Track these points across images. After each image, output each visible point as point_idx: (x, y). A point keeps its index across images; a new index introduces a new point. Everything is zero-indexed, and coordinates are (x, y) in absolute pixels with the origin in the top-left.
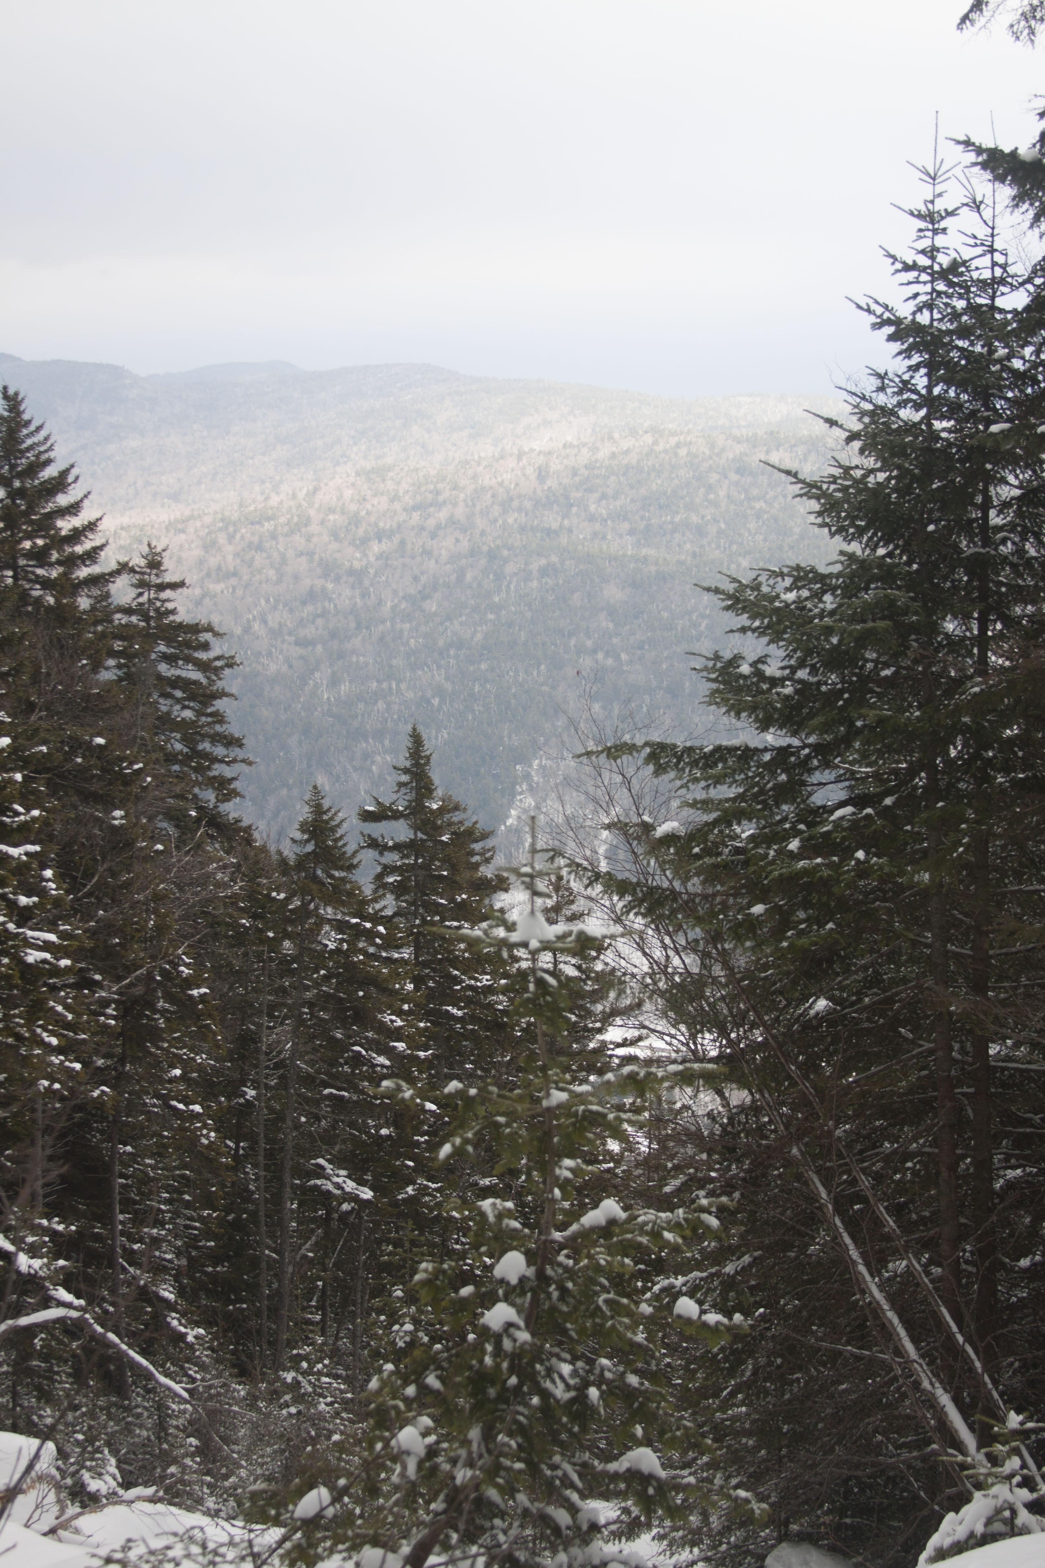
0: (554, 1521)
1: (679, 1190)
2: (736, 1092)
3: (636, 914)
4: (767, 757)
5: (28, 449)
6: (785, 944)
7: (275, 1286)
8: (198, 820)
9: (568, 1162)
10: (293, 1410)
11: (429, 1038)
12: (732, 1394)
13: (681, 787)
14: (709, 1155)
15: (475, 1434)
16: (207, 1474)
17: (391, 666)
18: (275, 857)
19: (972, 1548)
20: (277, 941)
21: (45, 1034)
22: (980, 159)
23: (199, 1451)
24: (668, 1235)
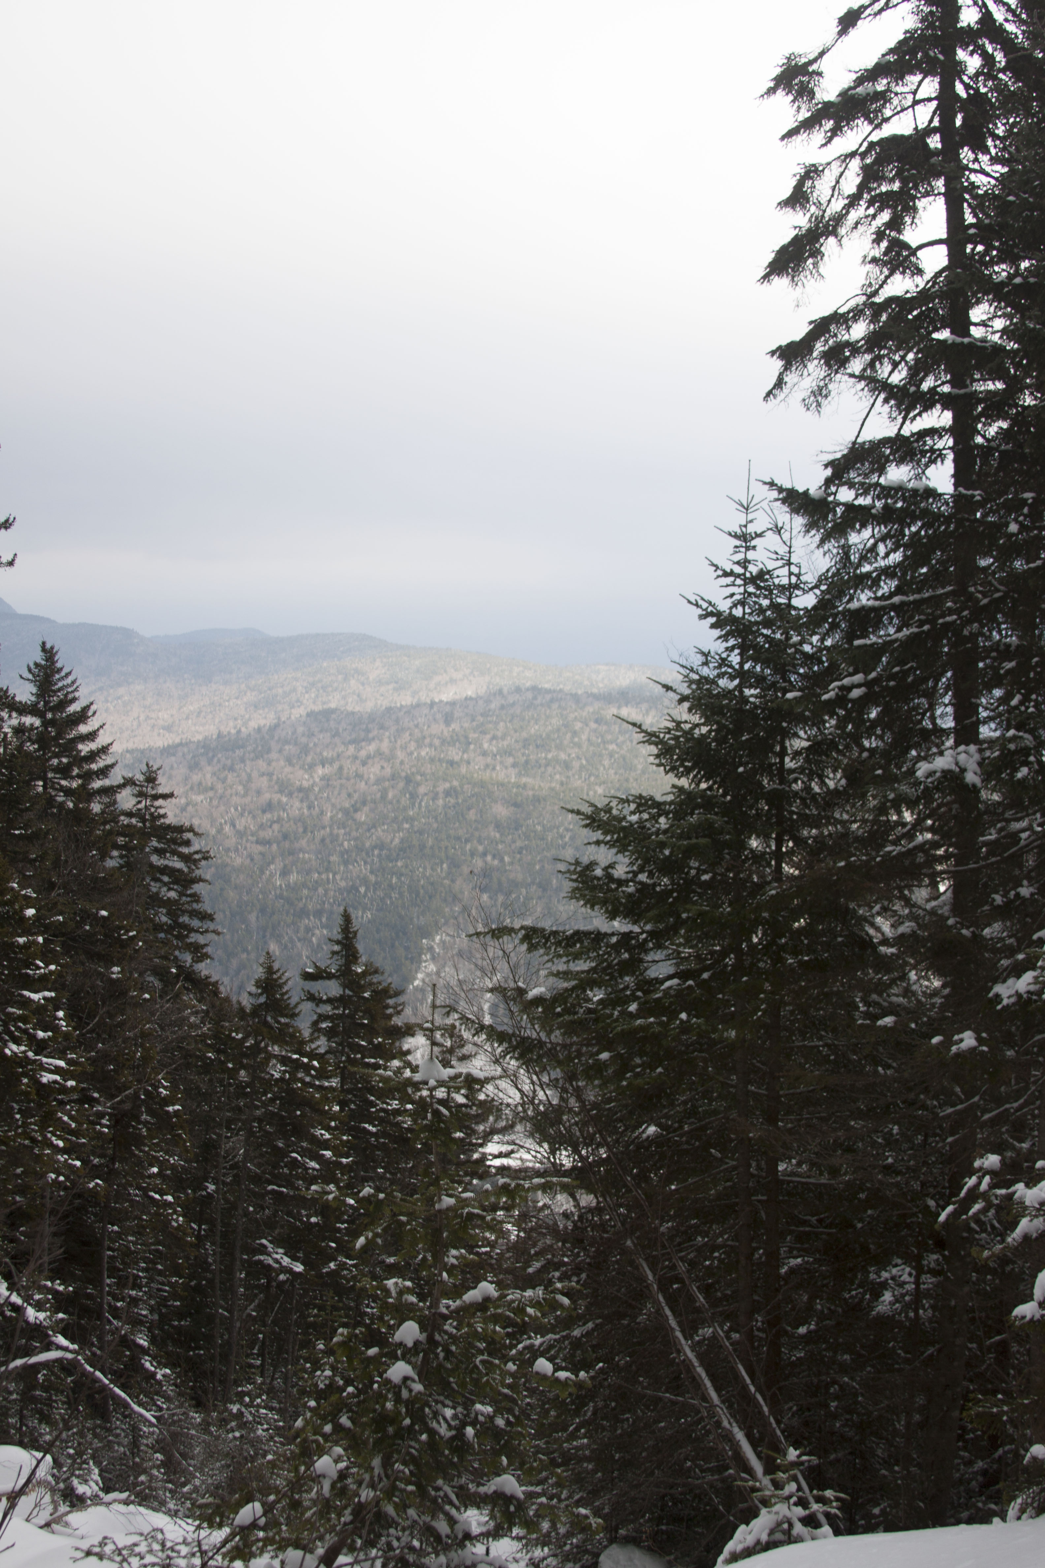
0: (436, 1531)
1: (539, 1271)
2: (584, 1196)
3: (511, 1058)
4: (614, 939)
5: (59, 690)
6: (624, 1083)
7: (226, 1337)
8: (177, 976)
9: (454, 1252)
10: (237, 1434)
11: (350, 1148)
12: (577, 1429)
13: (548, 961)
14: (563, 1245)
15: (376, 1462)
16: (170, 1482)
17: (329, 862)
18: (236, 1006)
19: (759, 1552)
20: (236, 1071)
21: (54, 1138)
22: (781, 496)
23: (164, 1464)
24: (530, 1310)
